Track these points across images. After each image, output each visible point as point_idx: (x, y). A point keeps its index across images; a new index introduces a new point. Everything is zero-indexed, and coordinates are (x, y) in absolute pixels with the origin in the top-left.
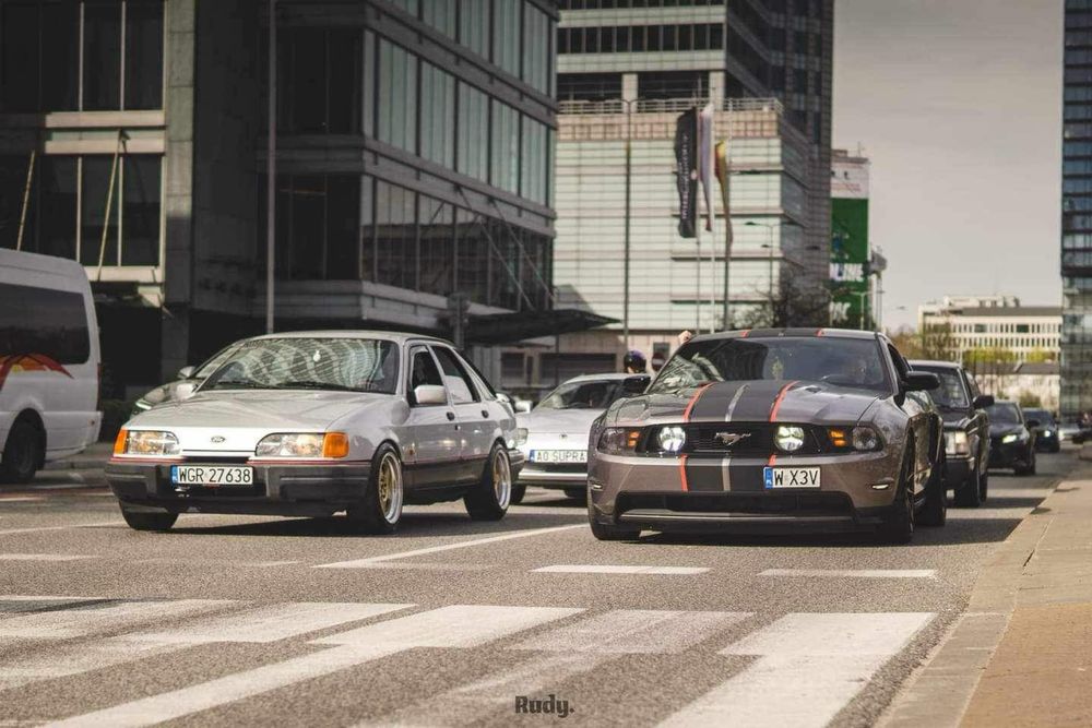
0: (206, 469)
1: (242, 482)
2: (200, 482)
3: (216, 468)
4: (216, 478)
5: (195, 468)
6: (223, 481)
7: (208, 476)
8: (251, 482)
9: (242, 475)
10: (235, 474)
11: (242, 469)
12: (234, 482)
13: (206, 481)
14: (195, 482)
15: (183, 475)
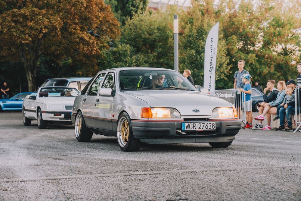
0: (197, 124)
1: (212, 129)
2: (194, 129)
3: (201, 123)
4: (201, 127)
5: (192, 123)
6: (204, 129)
7: (198, 126)
8: (215, 129)
9: (212, 126)
10: (209, 125)
11: (212, 123)
12: (208, 129)
13: (197, 129)
14: (192, 129)
15: (187, 127)
